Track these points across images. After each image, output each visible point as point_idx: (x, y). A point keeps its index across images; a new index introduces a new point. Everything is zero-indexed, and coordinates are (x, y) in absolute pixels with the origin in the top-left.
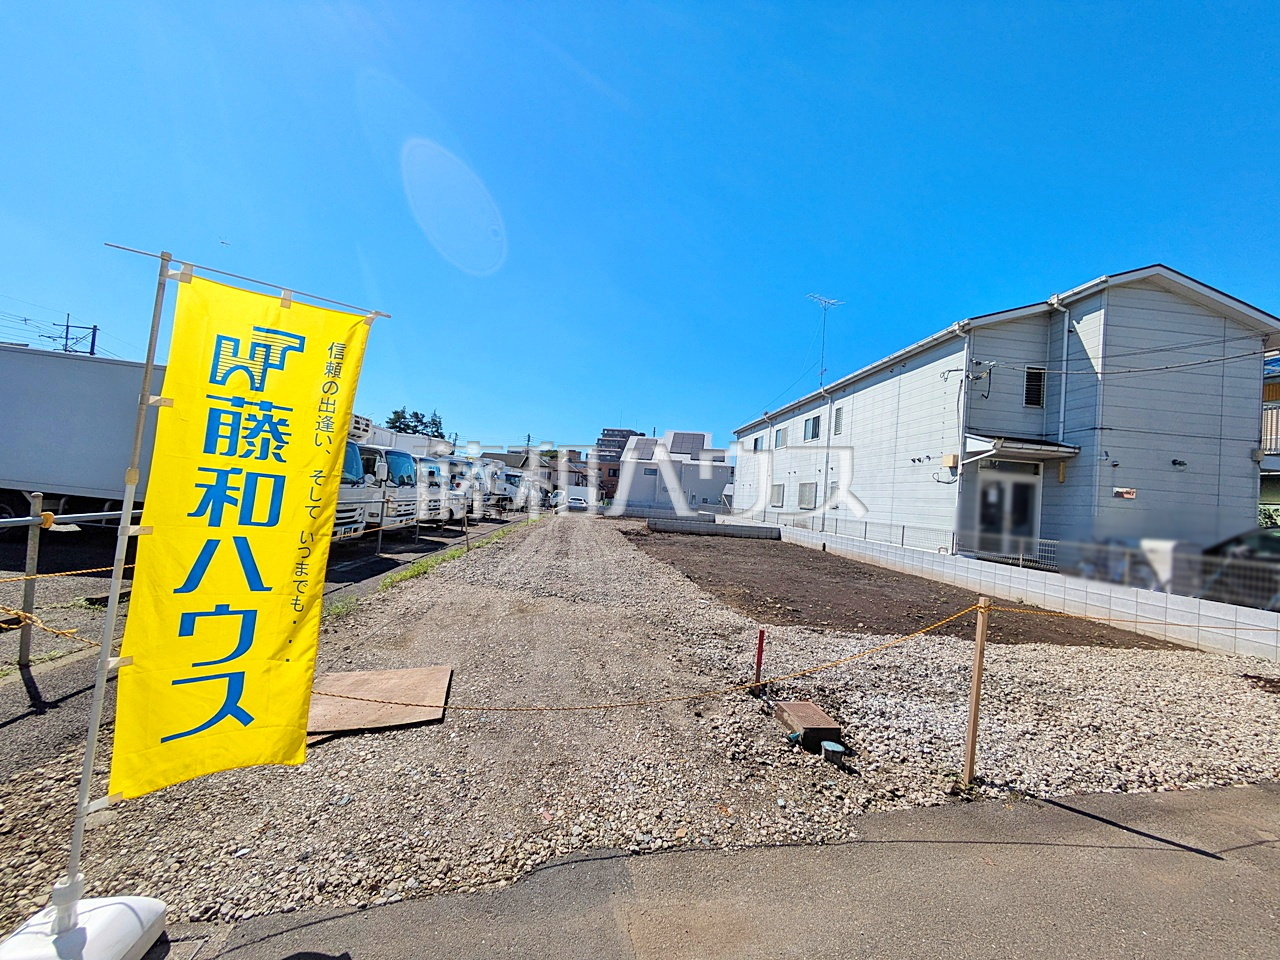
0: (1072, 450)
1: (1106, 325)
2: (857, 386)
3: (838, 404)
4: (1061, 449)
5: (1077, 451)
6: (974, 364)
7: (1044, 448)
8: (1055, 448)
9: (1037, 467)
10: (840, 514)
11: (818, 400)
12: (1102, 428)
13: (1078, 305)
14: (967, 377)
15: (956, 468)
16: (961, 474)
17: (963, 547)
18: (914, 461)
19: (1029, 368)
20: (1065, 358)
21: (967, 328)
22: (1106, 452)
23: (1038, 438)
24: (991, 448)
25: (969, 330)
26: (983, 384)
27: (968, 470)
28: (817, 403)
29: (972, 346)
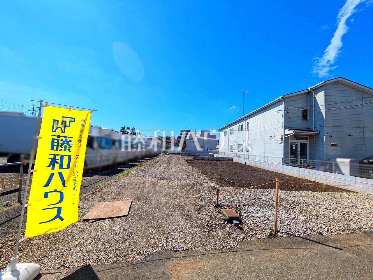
0: (317, 133)
1: (325, 95)
2: (253, 116)
3: (248, 121)
4: (314, 132)
5: (319, 133)
6: (286, 109)
7: (309, 132)
8: (312, 132)
9: (307, 138)
10: (249, 153)
11: (242, 120)
12: (326, 126)
13: (316, 90)
14: (284, 112)
15: (282, 139)
16: (284, 141)
17: (286, 162)
18: (270, 137)
19: (303, 109)
20: (314, 106)
21: (283, 98)
22: (328, 133)
23: (307, 129)
24: (292, 133)
25: (284, 98)
26: (289, 114)
27: (286, 139)
28: (242, 121)
29: (285, 103)
